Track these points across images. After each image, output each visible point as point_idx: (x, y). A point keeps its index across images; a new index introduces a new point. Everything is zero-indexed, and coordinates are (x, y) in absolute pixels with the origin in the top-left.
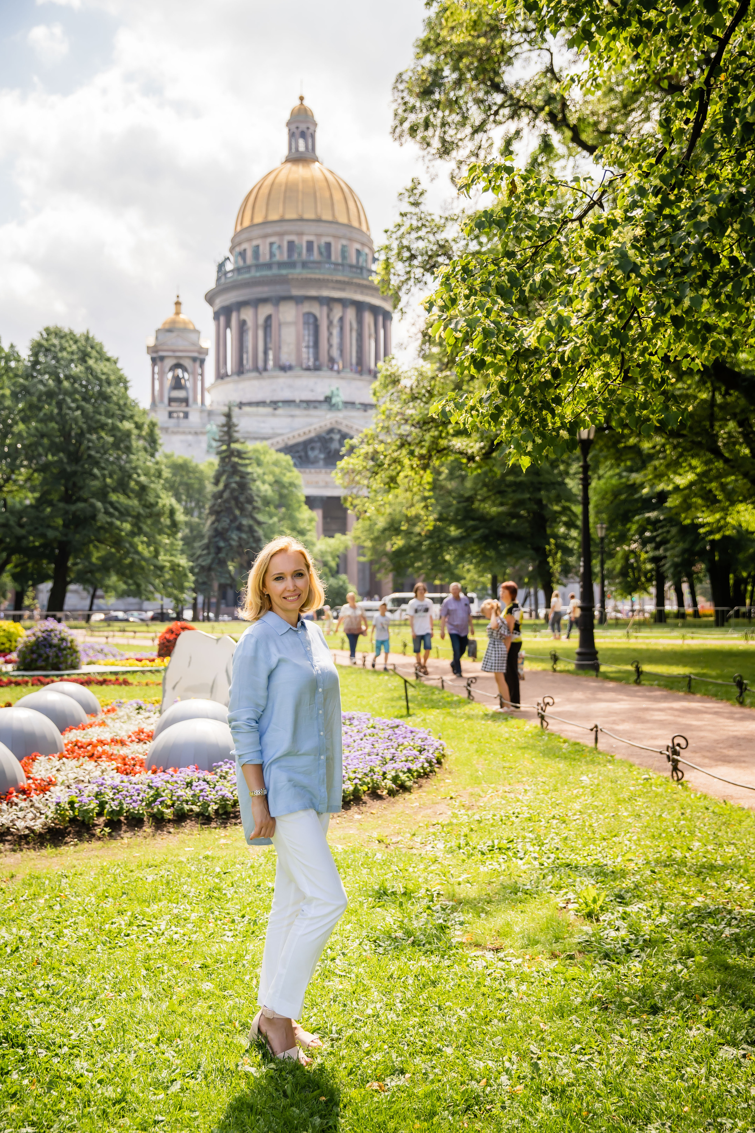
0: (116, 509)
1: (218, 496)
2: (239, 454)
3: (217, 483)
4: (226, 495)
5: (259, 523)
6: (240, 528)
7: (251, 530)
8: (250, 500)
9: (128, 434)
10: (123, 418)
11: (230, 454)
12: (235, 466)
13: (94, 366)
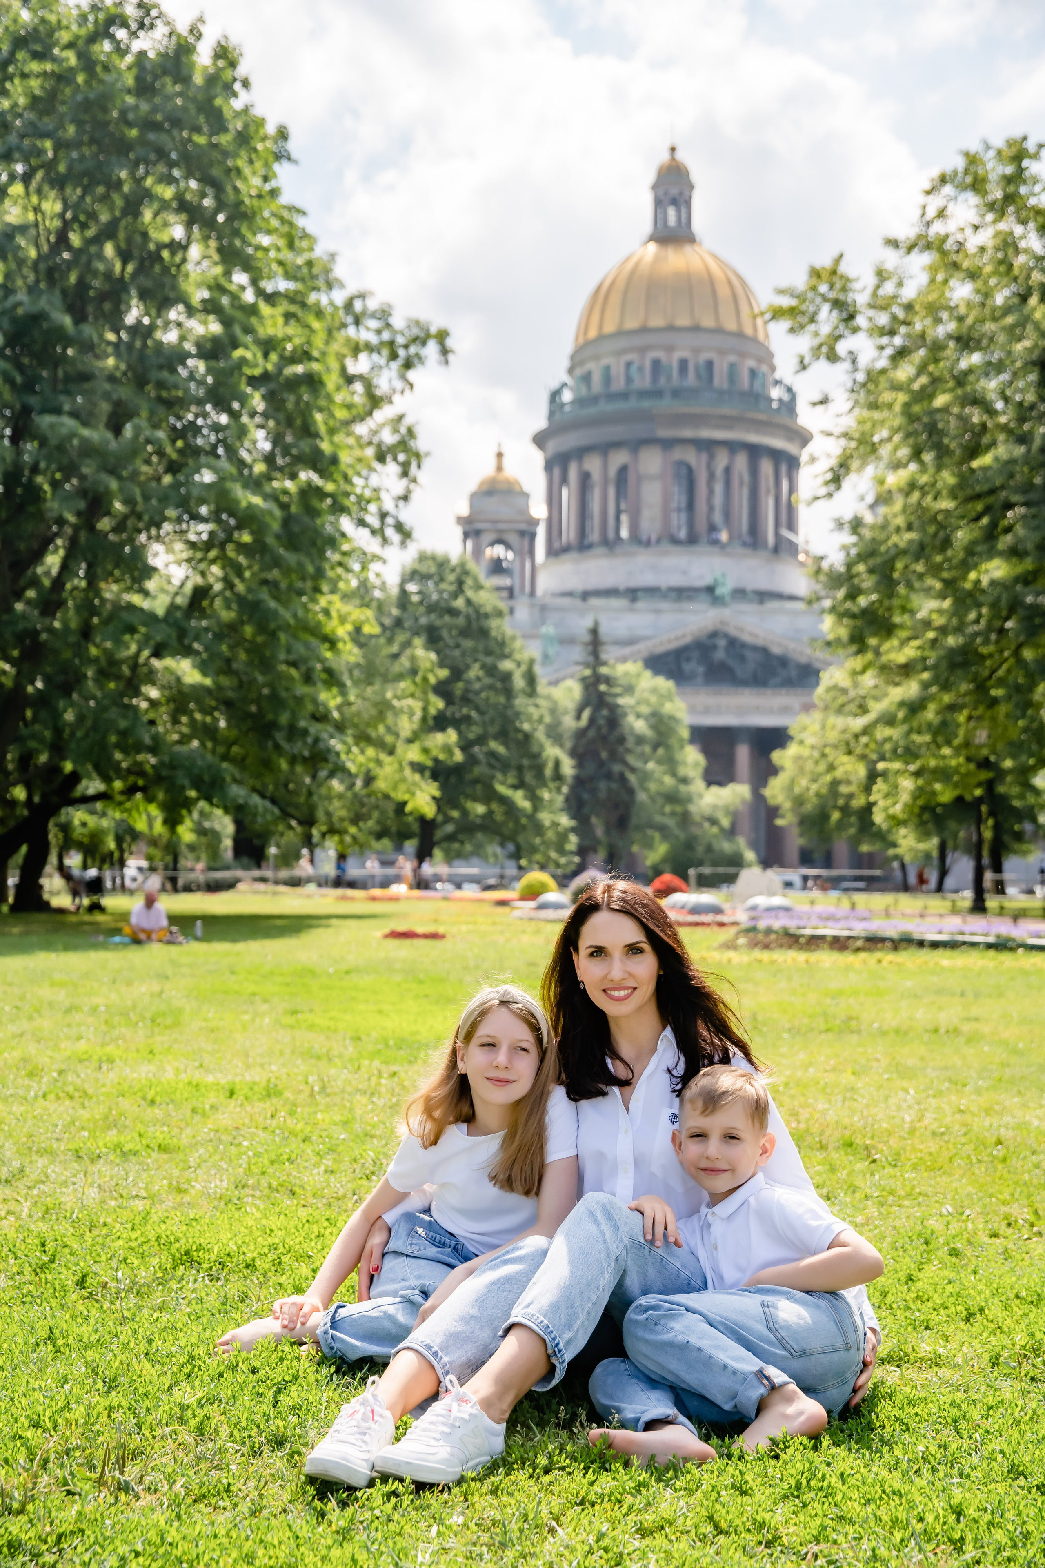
2: (608, 680)
3: (578, 717)
4: (591, 734)
11: (598, 679)
12: (601, 696)
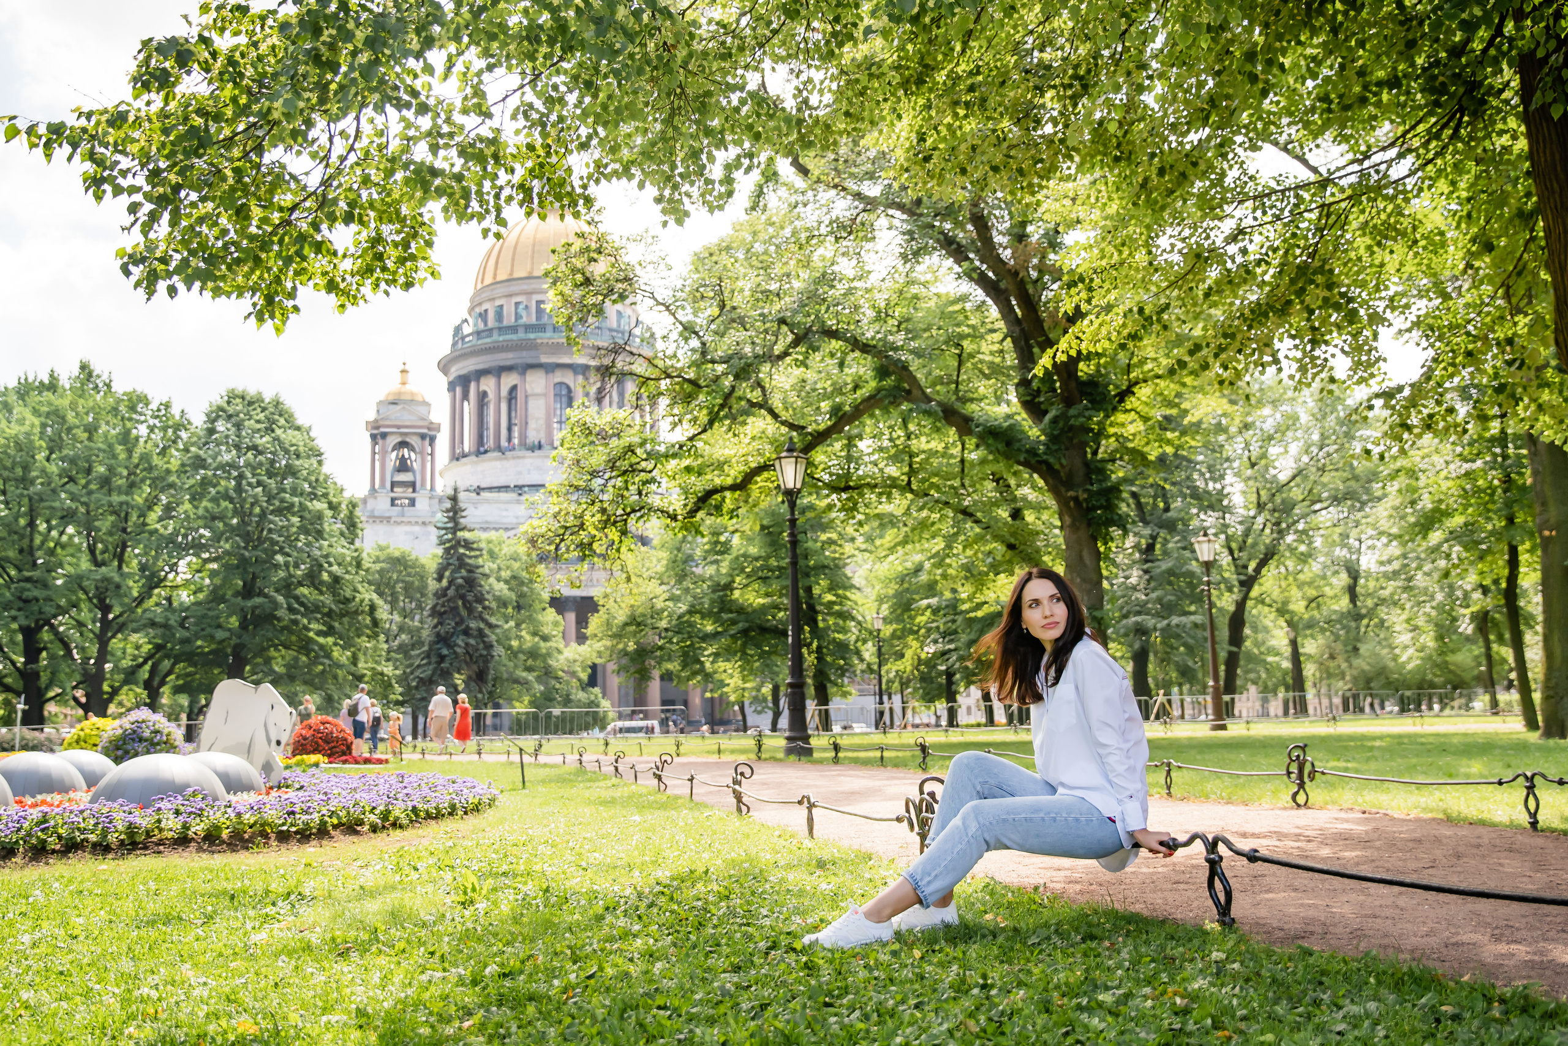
0: (302, 604)
1: (441, 594)
2: (467, 545)
4: (451, 592)
5: (491, 626)
6: (466, 632)
7: (481, 634)
8: (480, 599)
9: (320, 516)
10: (313, 496)
12: (461, 558)
13: (283, 436)
